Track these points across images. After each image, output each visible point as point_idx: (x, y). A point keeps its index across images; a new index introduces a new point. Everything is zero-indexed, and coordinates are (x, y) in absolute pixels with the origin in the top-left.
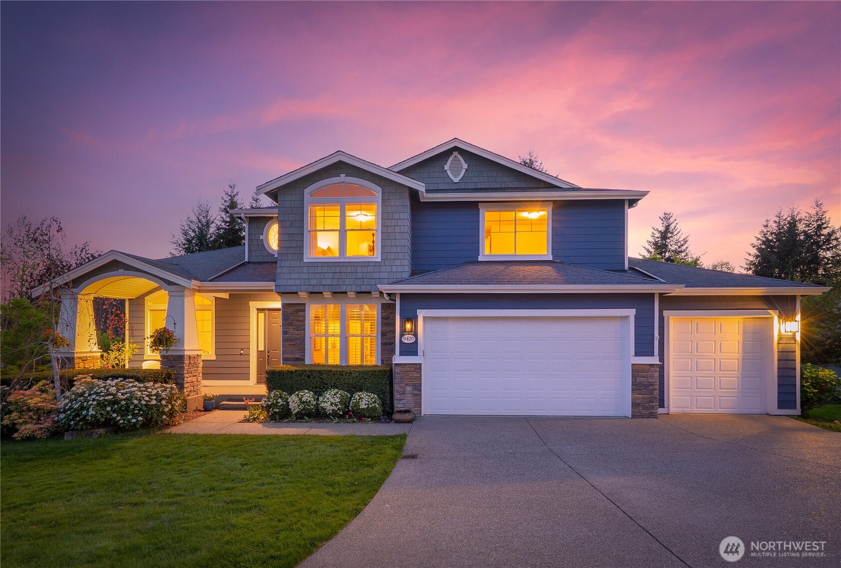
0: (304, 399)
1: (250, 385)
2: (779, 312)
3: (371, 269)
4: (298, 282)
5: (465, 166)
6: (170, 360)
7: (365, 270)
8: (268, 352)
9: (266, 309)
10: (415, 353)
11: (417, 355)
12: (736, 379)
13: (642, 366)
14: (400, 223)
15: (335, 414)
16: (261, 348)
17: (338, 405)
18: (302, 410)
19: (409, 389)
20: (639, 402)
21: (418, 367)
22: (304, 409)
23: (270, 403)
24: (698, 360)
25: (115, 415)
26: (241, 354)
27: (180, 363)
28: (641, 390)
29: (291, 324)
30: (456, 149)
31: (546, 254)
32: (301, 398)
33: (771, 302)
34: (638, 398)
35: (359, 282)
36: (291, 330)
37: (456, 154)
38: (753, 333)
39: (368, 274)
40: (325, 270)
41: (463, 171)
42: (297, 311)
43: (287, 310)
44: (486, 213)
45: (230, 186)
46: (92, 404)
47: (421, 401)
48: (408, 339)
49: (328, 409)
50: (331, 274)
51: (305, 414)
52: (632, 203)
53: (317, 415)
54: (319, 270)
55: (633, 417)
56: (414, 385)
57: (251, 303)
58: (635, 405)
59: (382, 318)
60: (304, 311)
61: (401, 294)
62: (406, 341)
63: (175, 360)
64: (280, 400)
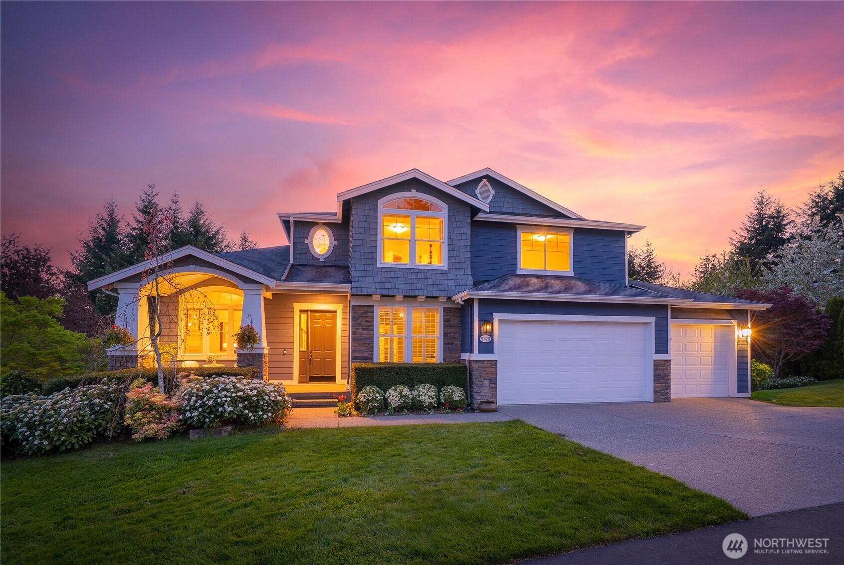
0: (404, 393)
1: (294, 384)
2: (738, 322)
3: (439, 276)
4: (373, 285)
5: (493, 192)
6: (248, 358)
7: (434, 277)
8: (310, 353)
9: (308, 310)
10: (491, 351)
11: (493, 353)
12: (710, 371)
13: (660, 361)
14: (464, 237)
15: (431, 407)
16: (304, 348)
17: (434, 398)
18: (402, 403)
19: (487, 382)
20: (658, 389)
21: (494, 363)
22: (404, 402)
23: (370, 398)
24: (687, 357)
25: (246, 411)
26: (284, 354)
27: (259, 361)
28: (660, 380)
29: (360, 325)
30: (487, 177)
31: (569, 271)
32: (401, 392)
33: (733, 314)
34: (658, 387)
35: (430, 288)
36: (360, 330)
37: (485, 181)
38: (721, 337)
39: (437, 281)
40: (398, 275)
41: (491, 196)
42: (367, 313)
43: (357, 311)
44: (522, 234)
45: (149, 185)
46: (226, 401)
47: (496, 393)
48: (486, 339)
49: (426, 401)
50: (403, 280)
51: (404, 407)
52: (630, 233)
53: (415, 407)
54: (393, 275)
55: (655, 401)
56: (491, 379)
57: (295, 305)
58: (656, 392)
59: (444, 321)
60: (373, 312)
61: (479, 299)
62: (484, 341)
63: (253, 358)
64: (377, 395)
